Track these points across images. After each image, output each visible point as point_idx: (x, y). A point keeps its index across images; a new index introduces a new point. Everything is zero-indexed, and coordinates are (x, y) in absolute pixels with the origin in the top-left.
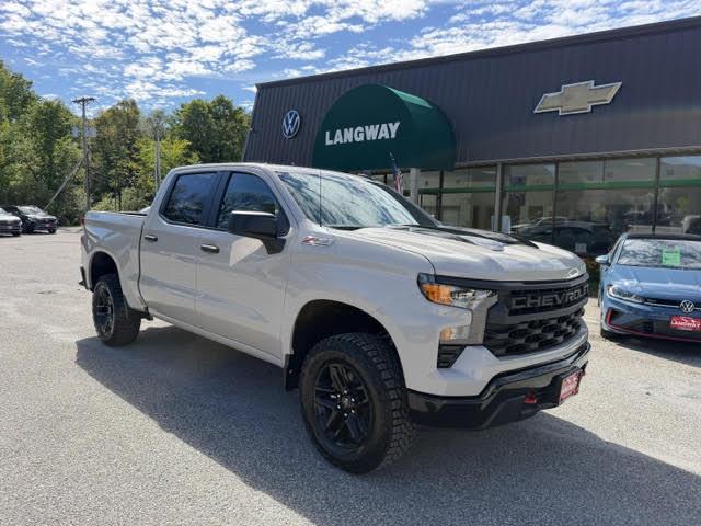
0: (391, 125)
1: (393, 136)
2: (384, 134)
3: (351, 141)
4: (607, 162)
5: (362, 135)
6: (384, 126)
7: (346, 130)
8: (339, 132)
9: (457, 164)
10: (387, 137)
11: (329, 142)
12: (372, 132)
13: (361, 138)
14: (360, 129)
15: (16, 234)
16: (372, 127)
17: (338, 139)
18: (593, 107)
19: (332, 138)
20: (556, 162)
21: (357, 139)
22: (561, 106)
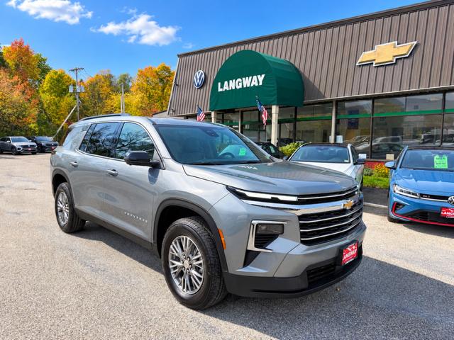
0: (259, 76)
1: (261, 84)
2: (255, 83)
3: (234, 88)
4: (408, 97)
5: (240, 84)
6: (255, 77)
7: (231, 81)
8: (226, 83)
9: (305, 102)
10: (257, 85)
11: (220, 90)
12: (247, 82)
13: (240, 86)
14: (239, 80)
16: (247, 78)
17: (226, 88)
18: (397, 59)
19: (222, 87)
20: (373, 98)
21: (238, 87)
22: (374, 60)
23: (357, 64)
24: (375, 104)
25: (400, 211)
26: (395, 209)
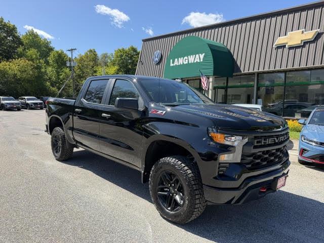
0: (200, 55)
1: (202, 61)
2: (197, 60)
3: (182, 63)
5: (187, 61)
6: (197, 55)
7: (180, 59)
8: (176, 59)
9: (234, 74)
10: (199, 61)
11: (172, 65)
12: (192, 59)
13: (187, 63)
14: (186, 58)
16: (192, 56)
17: (176, 63)
18: (304, 43)
19: (173, 63)
20: (285, 72)
21: (185, 63)
22: (287, 43)
23: (274, 46)
24: (287, 75)
25: (306, 155)
26: (302, 154)
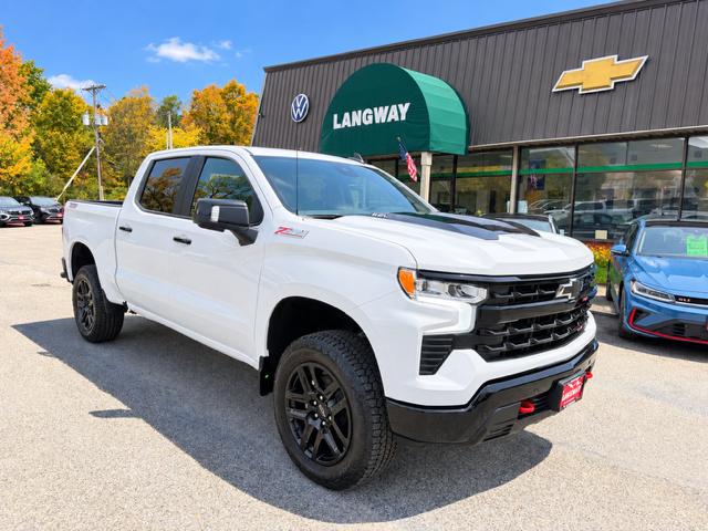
0: (400, 106)
1: (403, 118)
2: (394, 116)
3: (359, 124)
4: (631, 143)
6: (394, 107)
7: (354, 113)
8: (347, 115)
9: (472, 148)
10: (397, 119)
11: (337, 126)
12: (382, 115)
13: (370, 122)
14: (368, 111)
15: (28, 224)
16: (381, 108)
17: (346, 122)
18: (616, 84)
19: (340, 121)
20: (576, 144)
21: (366, 123)
22: (581, 84)
23: (554, 90)
24: (580, 152)
26: (634, 320)
